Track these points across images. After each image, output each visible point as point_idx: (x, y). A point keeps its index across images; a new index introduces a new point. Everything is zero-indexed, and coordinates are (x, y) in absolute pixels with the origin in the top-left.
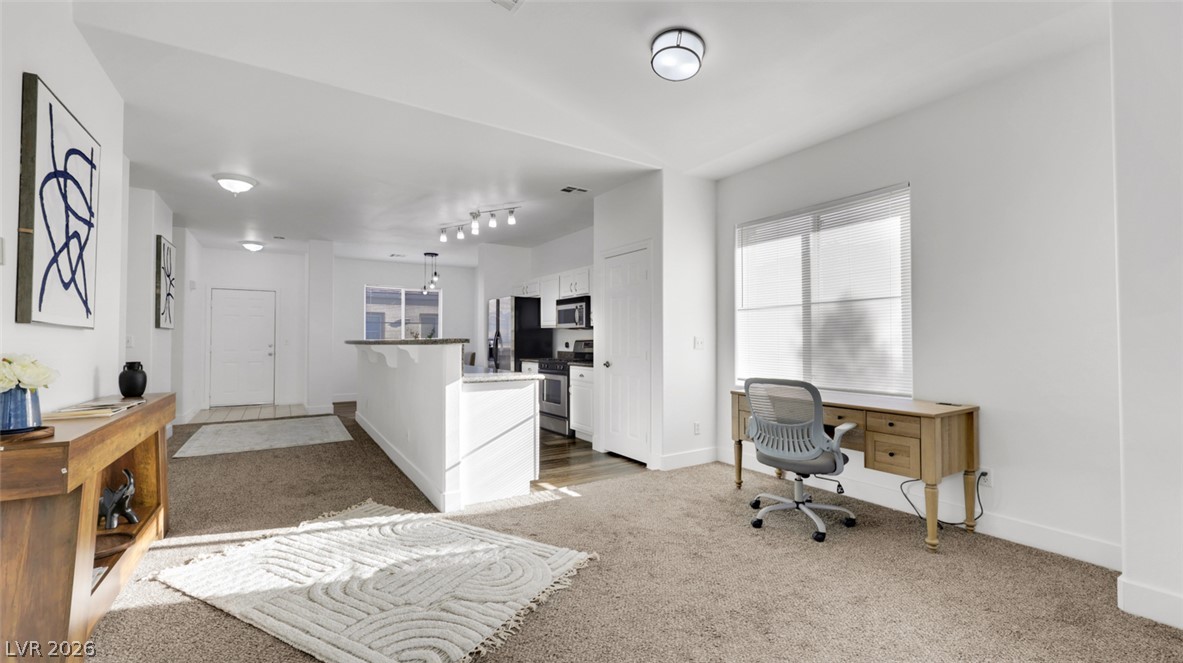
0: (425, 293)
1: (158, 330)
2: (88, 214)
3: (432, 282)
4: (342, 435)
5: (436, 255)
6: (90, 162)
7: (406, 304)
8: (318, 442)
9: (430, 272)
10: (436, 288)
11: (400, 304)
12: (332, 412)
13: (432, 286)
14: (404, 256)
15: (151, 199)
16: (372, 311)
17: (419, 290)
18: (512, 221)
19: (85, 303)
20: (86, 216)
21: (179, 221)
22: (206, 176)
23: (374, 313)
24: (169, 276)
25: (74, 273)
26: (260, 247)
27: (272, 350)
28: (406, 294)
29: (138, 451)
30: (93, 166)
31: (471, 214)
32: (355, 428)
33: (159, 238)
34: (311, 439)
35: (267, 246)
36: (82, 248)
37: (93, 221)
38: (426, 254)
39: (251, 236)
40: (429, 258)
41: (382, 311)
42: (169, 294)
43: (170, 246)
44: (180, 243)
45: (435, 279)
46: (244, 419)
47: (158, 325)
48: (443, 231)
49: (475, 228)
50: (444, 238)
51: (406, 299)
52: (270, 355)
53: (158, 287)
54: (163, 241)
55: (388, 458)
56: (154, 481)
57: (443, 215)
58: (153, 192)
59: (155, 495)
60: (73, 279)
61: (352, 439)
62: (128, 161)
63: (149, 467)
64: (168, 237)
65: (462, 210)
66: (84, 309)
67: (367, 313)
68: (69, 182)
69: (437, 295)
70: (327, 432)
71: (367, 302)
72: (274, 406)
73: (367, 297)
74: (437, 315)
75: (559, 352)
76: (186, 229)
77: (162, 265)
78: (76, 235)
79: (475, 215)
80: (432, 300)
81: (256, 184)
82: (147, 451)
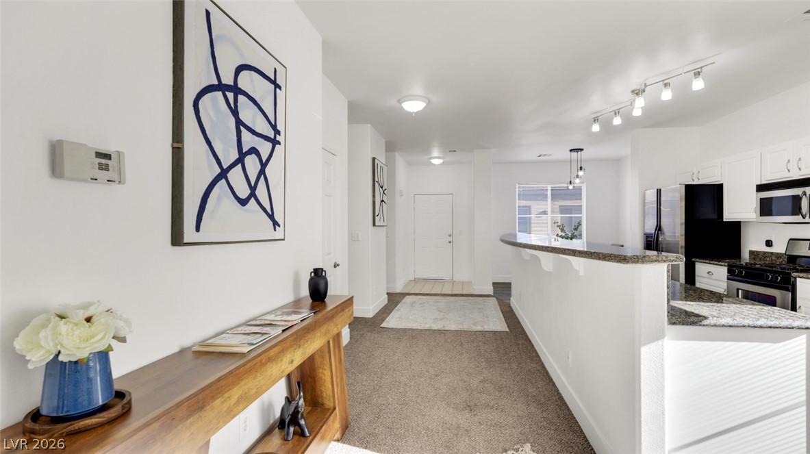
0: (571, 187)
1: (375, 228)
2: (273, 132)
3: (577, 176)
4: (498, 324)
5: (581, 150)
6: (274, 82)
7: (552, 199)
8: (479, 328)
9: (575, 167)
10: (580, 183)
11: (547, 200)
12: (492, 293)
13: (577, 181)
14: (550, 155)
15: (367, 130)
16: (521, 205)
17: (566, 185)
18: (698, 85)
19: (271, 217)
20: (271, 134)
21: (390, 147)
22: (393, 102)
23: (523, 207)
24: (382, 188)
25: (253, 189)
26: (440, 161)
27: (450, 239)
28: (552, 190)
29: (317, 357)
30: (277, 86)
31: (633, 92)
32: (510, 315)
33: (374, 159)
34: (475, 324)
35: (446, 159)
36: (264, 165)
37: (278, 138)
38: (571, 151)
39: (436, 152)
40: (574, 154)
41: (528, 205)
42: (382, 201)
43: (382, 165)
44: (391, 164)
45: (581, 173)
46: (432, 292)
47: (374, 224)
48: (595, 120)
49: (639, 107)
50: (596, 128)
51: (552, 195)
52: (450, 242)
53: (374, 196)
54: (376, 161)
55: (544, 368)
56: (330, 386)
57: (596, 103)
58: (369, 125)
59: (332, 399)
60: (253, 194)
61: (507, 330)
62: (347, 101)
63: (325, 372)
64: (381, 159)
65: (619, 91)
66: (271, 223)
67: (519, 207)
68: (241, 98)
69: (580, 189)
70: (487, 317)
71: (519, 199)
72: (453, 282)
73: (519, 195)
74: (581, 206)
75: (752, 253)
76: (396, 153)
77: (376, 179)
78: (253, 151)
79: (637, 93)
80: (577, 194)
81: (429, 102)
82: (323, 357)
